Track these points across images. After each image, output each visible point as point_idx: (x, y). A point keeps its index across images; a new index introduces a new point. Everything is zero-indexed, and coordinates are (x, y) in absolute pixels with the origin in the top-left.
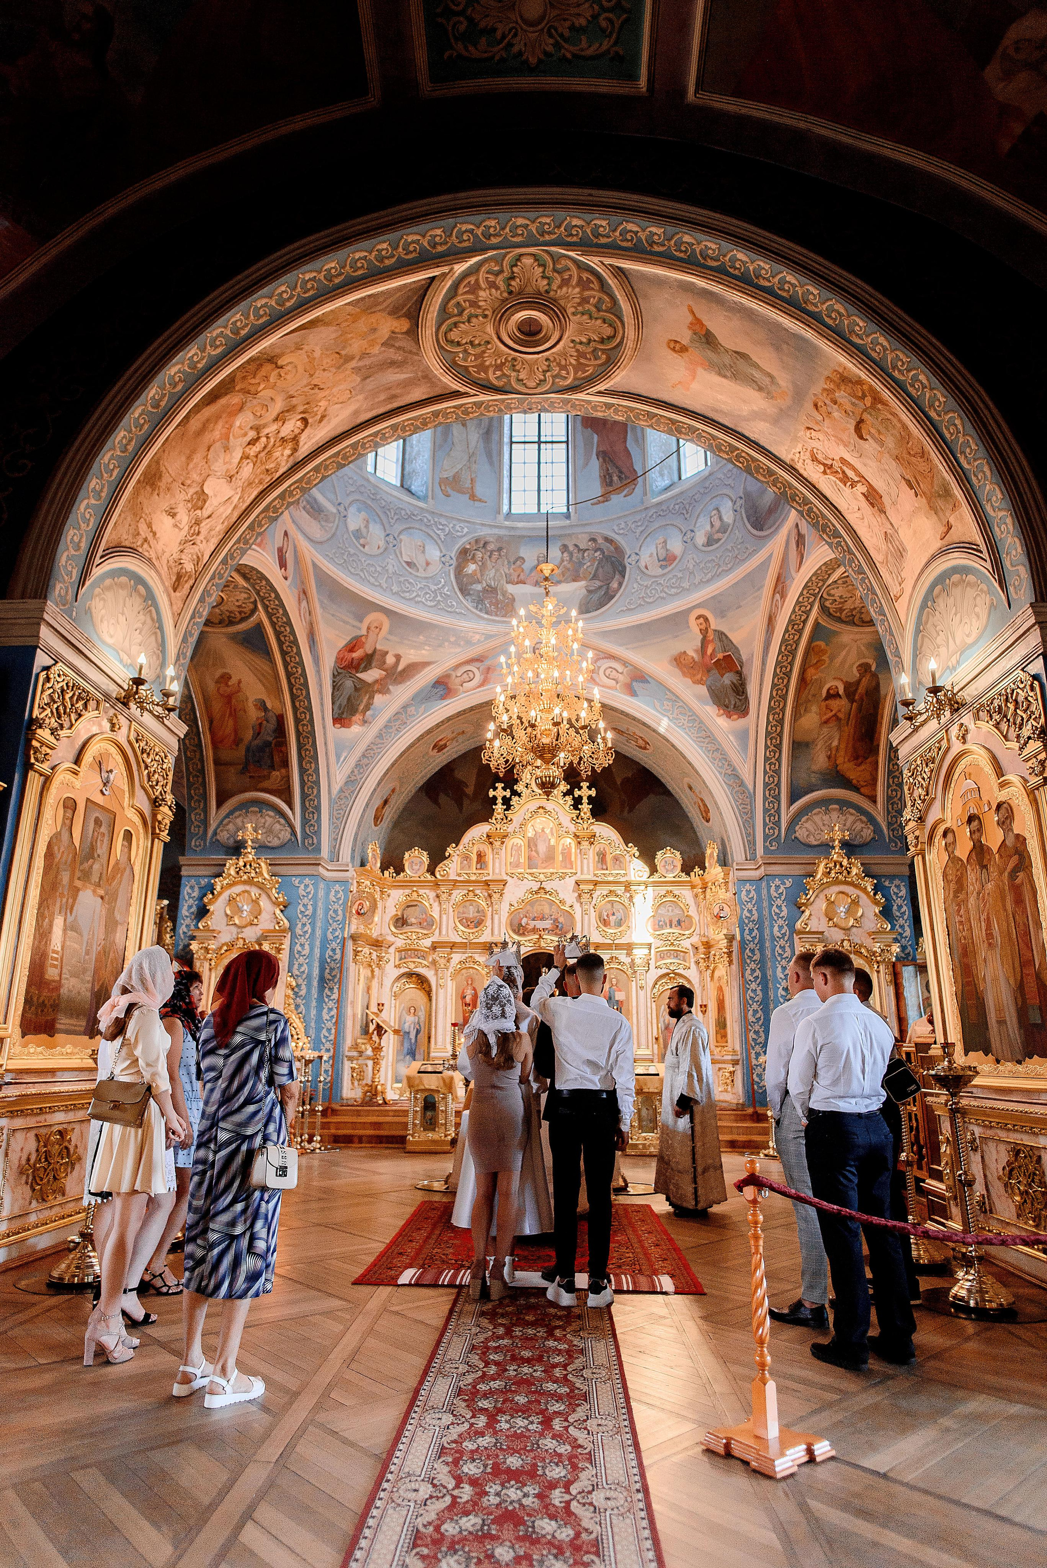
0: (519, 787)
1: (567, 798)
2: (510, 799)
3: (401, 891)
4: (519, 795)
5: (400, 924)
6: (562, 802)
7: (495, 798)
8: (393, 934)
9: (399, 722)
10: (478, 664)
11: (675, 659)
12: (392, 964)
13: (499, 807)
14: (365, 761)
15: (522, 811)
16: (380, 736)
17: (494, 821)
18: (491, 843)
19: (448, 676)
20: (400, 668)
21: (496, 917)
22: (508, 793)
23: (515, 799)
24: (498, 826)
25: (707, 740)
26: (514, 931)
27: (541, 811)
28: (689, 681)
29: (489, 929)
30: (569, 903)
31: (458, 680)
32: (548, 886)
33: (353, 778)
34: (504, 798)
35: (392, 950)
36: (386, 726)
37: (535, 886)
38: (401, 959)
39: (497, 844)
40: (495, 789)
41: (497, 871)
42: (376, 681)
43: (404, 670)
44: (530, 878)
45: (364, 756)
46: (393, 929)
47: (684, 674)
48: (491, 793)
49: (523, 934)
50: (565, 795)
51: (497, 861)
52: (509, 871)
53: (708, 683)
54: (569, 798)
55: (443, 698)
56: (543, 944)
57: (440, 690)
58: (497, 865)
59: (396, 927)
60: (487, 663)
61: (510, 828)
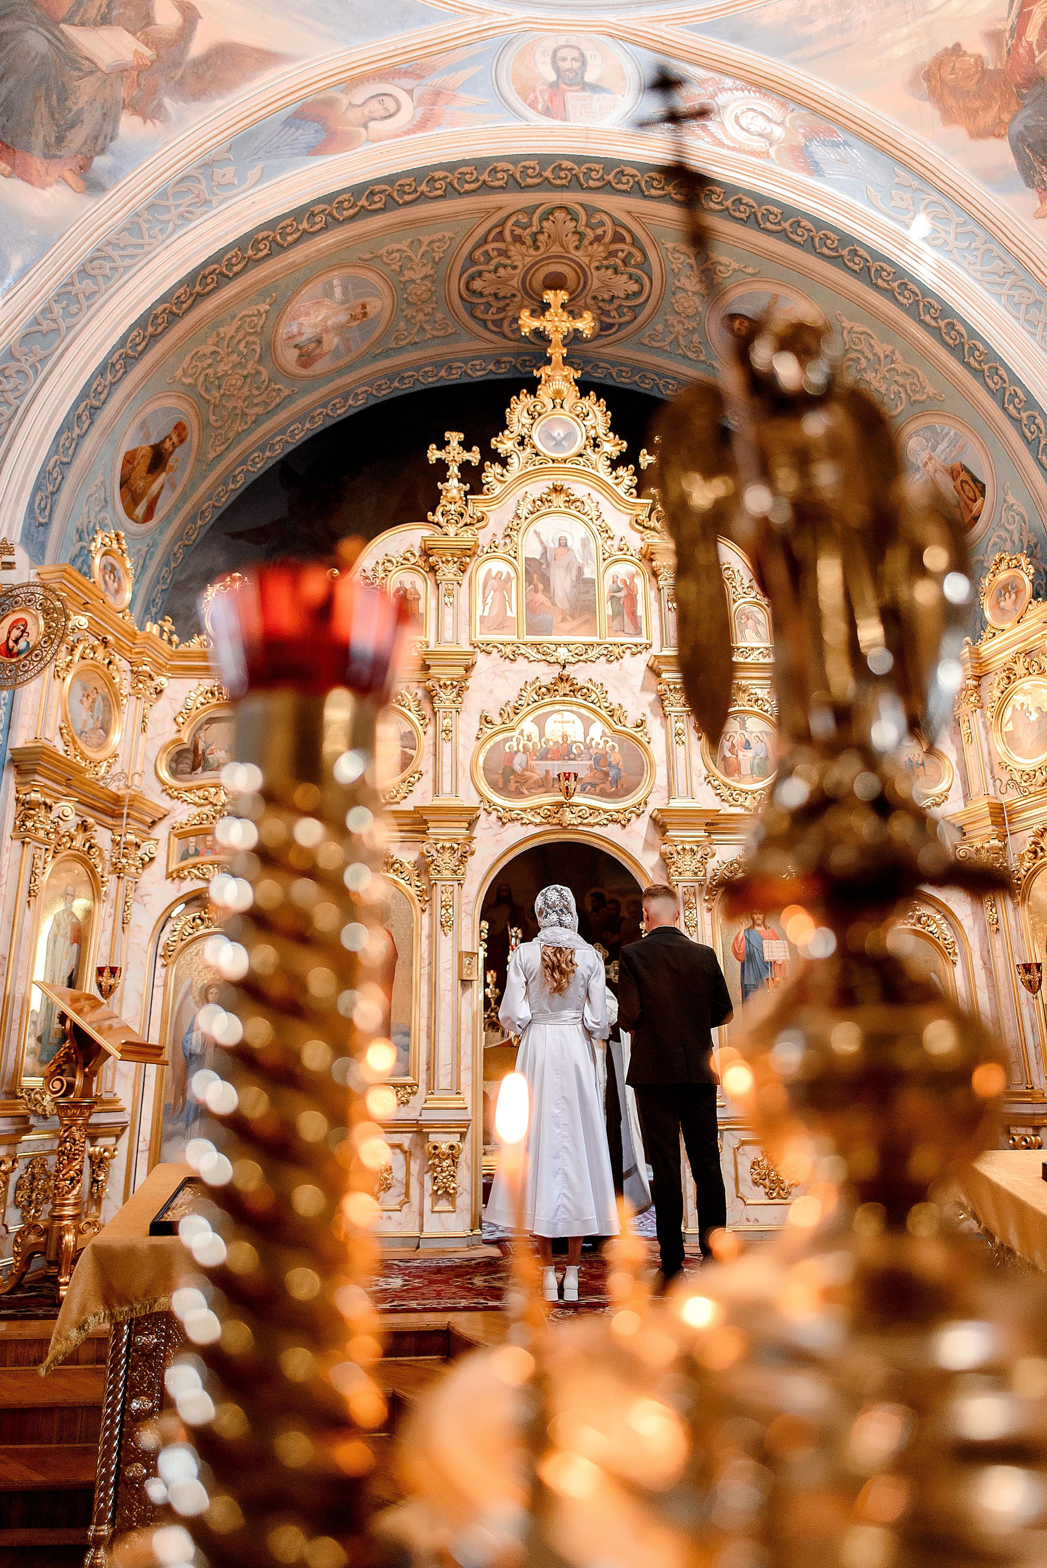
0: (504, 444)
1: (621, 471)
2: (481, 469)
3: (194, 683)
4: (504, 462)
5: (185, 766)
6: (610, 480)
7: (442, 466)
8: (166, 790)
9: (189, 199)
10: (408, 83)
11: (928, 76)
12: (158, 869)
13: (453, 487)
14: (87, 285)
15: (510, 503)
16: (133, 227)
17: (438, 518)
18: (433, 569)
19: (330, 103)
20: (197, 48)
21: (446, 749)
22: (474, 456)
23: (492, 471)
24: (451, 530)
25: (1009, 280)
26: (493, 786)
27: (559, 500)
28: (959, 132)
29: (427, 779)
30: (634, 716)
31: (354, 115)
32: (580, 674)
33: (46, 326)
34: (465, 467)
35: (161, 831)
36: (150, 207)
37: (547, 674)
38: (185, 856)
39: (448, 571)
40: (442, 445)
41: (448, 635)
42: (122, 71)
43: (206, 60)
44: (532, 653)
45: (83, 272)
46: (165, 774)
47: (948, 117)
48: (433, 454)
49: (518, 794)
50: (614, 464)
51: (448, 611)
52: (480, 638)
53: (1018, 127)
54: (626, 474)
55: (315, 151)
56: (569, 817)
57: (307, 134)
58: (448, 620)
59: (174, 773)
60: (433, 81)
61: (484, 537)
